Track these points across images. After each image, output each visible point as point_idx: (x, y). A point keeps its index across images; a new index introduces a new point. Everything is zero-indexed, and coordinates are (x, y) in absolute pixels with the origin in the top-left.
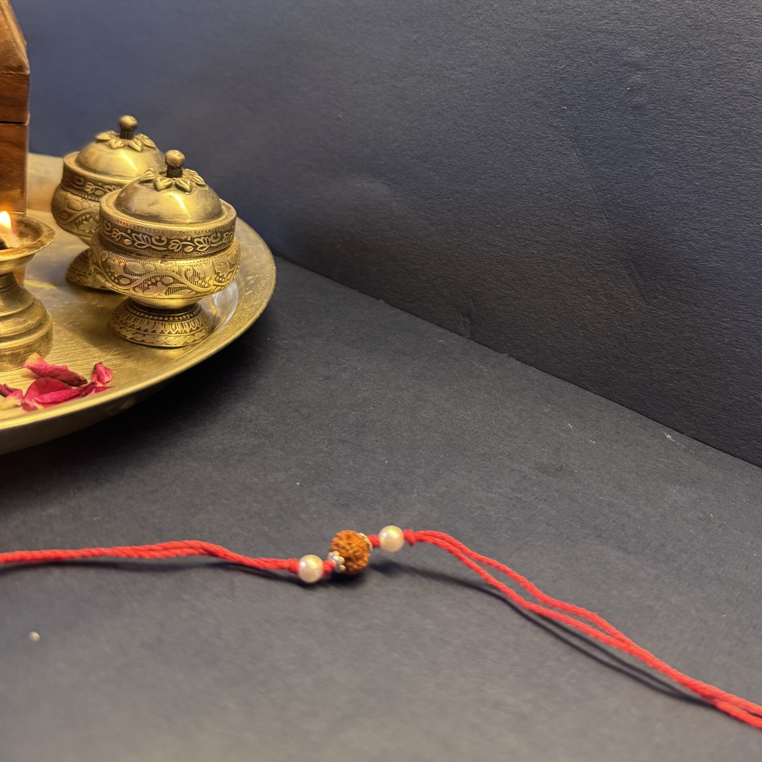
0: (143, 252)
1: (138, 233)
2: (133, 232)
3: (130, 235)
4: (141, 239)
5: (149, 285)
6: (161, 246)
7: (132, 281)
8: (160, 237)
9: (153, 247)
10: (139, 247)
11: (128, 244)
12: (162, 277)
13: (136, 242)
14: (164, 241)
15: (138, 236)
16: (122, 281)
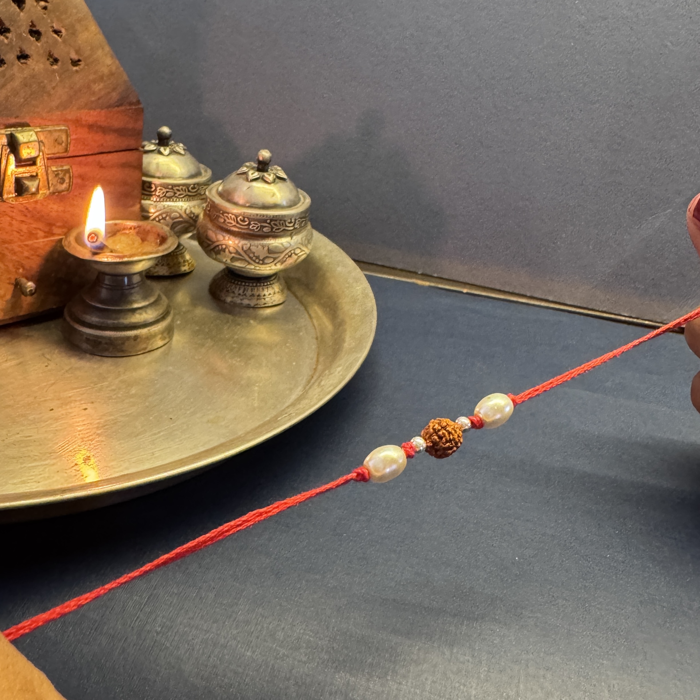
0: (279, 234)
1: (276, 220)
2: (271, 220)
3: (269, 224)
4: (278, 225)
5: (287, 258)
6: (292, 226)
7: (275, 259)
8: (291, 219)
9: (287, 228)
10: (277, 231)
11: (267, 231)
12: (294, 250)
13: (274, 228)
14: (293, 222)
15: (275, 222)
16: (266, 261)
